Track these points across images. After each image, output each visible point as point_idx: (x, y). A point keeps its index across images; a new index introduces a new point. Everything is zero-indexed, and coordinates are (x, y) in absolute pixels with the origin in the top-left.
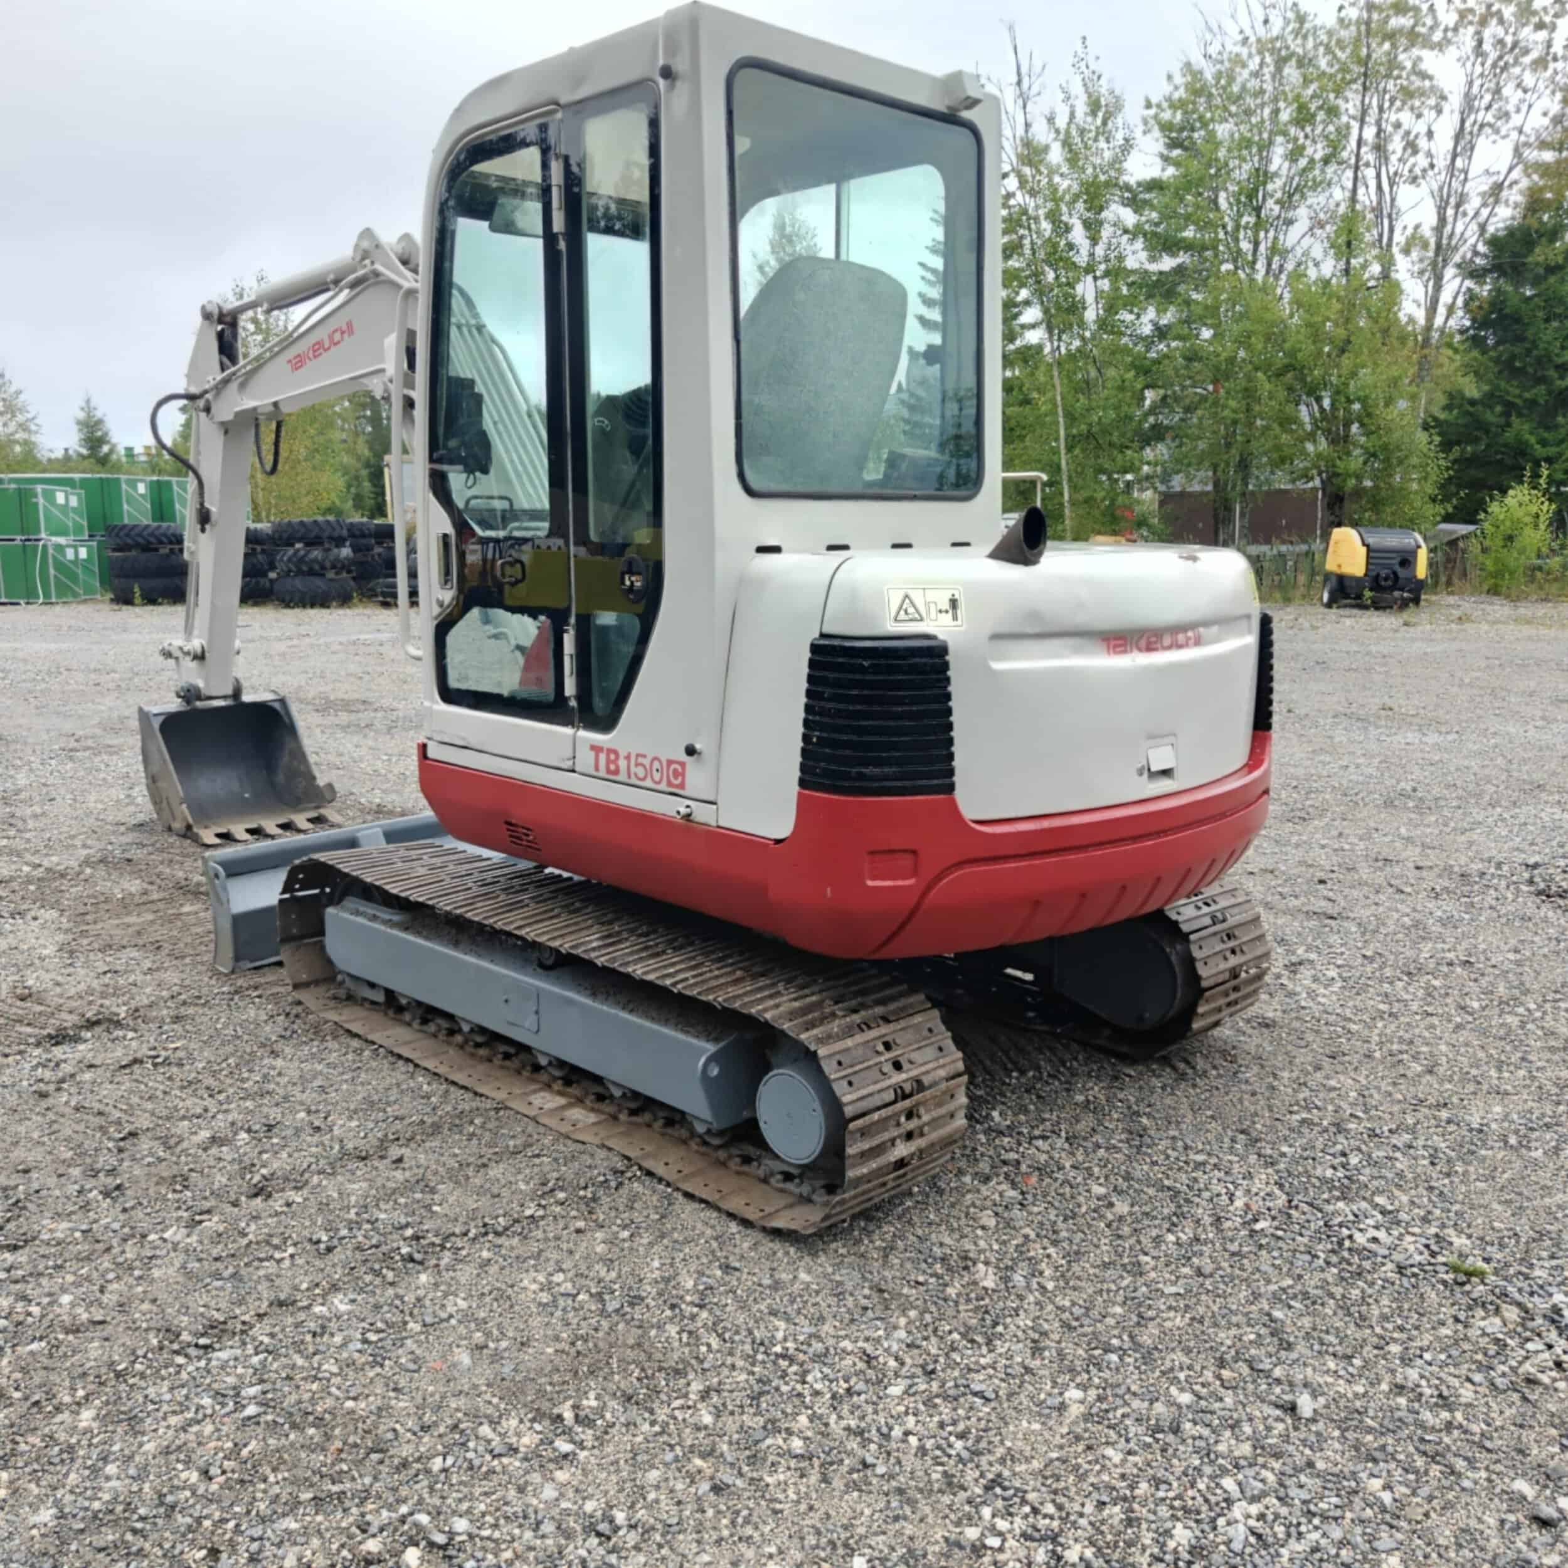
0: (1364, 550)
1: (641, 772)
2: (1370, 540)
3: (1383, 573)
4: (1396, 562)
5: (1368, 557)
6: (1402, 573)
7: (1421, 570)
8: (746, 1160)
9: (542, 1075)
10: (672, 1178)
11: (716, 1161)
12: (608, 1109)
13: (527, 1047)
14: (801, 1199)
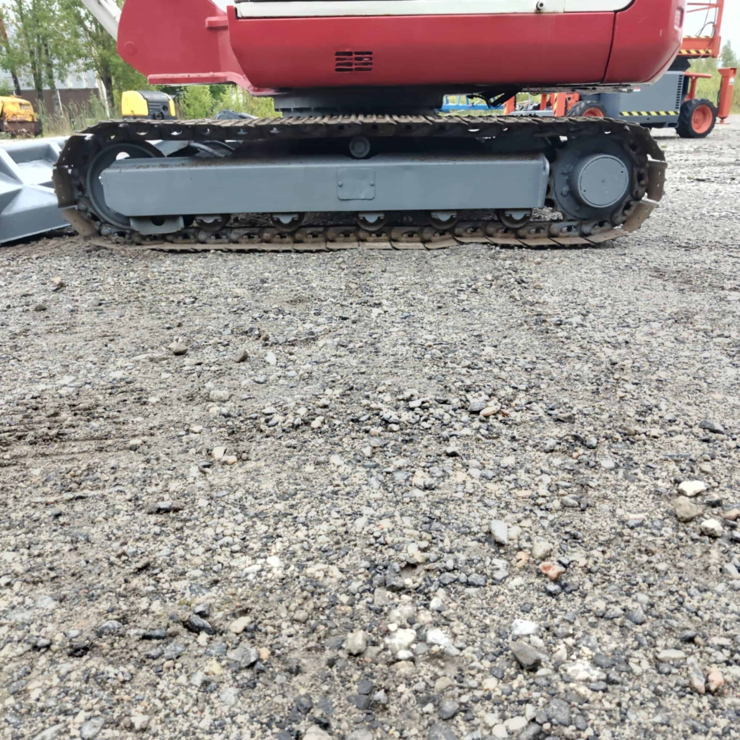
0: (145, 102)
2: (148, 97)
3: (156, 114)
4: (161, 107)
5: (149, 106)
6: (165, 113)
8: (538, 231)
9: (352, 237)
10: (520, 244)
11: (518, 237)
12: (418, 239)
13: (356, 214)
14: (583, 235)
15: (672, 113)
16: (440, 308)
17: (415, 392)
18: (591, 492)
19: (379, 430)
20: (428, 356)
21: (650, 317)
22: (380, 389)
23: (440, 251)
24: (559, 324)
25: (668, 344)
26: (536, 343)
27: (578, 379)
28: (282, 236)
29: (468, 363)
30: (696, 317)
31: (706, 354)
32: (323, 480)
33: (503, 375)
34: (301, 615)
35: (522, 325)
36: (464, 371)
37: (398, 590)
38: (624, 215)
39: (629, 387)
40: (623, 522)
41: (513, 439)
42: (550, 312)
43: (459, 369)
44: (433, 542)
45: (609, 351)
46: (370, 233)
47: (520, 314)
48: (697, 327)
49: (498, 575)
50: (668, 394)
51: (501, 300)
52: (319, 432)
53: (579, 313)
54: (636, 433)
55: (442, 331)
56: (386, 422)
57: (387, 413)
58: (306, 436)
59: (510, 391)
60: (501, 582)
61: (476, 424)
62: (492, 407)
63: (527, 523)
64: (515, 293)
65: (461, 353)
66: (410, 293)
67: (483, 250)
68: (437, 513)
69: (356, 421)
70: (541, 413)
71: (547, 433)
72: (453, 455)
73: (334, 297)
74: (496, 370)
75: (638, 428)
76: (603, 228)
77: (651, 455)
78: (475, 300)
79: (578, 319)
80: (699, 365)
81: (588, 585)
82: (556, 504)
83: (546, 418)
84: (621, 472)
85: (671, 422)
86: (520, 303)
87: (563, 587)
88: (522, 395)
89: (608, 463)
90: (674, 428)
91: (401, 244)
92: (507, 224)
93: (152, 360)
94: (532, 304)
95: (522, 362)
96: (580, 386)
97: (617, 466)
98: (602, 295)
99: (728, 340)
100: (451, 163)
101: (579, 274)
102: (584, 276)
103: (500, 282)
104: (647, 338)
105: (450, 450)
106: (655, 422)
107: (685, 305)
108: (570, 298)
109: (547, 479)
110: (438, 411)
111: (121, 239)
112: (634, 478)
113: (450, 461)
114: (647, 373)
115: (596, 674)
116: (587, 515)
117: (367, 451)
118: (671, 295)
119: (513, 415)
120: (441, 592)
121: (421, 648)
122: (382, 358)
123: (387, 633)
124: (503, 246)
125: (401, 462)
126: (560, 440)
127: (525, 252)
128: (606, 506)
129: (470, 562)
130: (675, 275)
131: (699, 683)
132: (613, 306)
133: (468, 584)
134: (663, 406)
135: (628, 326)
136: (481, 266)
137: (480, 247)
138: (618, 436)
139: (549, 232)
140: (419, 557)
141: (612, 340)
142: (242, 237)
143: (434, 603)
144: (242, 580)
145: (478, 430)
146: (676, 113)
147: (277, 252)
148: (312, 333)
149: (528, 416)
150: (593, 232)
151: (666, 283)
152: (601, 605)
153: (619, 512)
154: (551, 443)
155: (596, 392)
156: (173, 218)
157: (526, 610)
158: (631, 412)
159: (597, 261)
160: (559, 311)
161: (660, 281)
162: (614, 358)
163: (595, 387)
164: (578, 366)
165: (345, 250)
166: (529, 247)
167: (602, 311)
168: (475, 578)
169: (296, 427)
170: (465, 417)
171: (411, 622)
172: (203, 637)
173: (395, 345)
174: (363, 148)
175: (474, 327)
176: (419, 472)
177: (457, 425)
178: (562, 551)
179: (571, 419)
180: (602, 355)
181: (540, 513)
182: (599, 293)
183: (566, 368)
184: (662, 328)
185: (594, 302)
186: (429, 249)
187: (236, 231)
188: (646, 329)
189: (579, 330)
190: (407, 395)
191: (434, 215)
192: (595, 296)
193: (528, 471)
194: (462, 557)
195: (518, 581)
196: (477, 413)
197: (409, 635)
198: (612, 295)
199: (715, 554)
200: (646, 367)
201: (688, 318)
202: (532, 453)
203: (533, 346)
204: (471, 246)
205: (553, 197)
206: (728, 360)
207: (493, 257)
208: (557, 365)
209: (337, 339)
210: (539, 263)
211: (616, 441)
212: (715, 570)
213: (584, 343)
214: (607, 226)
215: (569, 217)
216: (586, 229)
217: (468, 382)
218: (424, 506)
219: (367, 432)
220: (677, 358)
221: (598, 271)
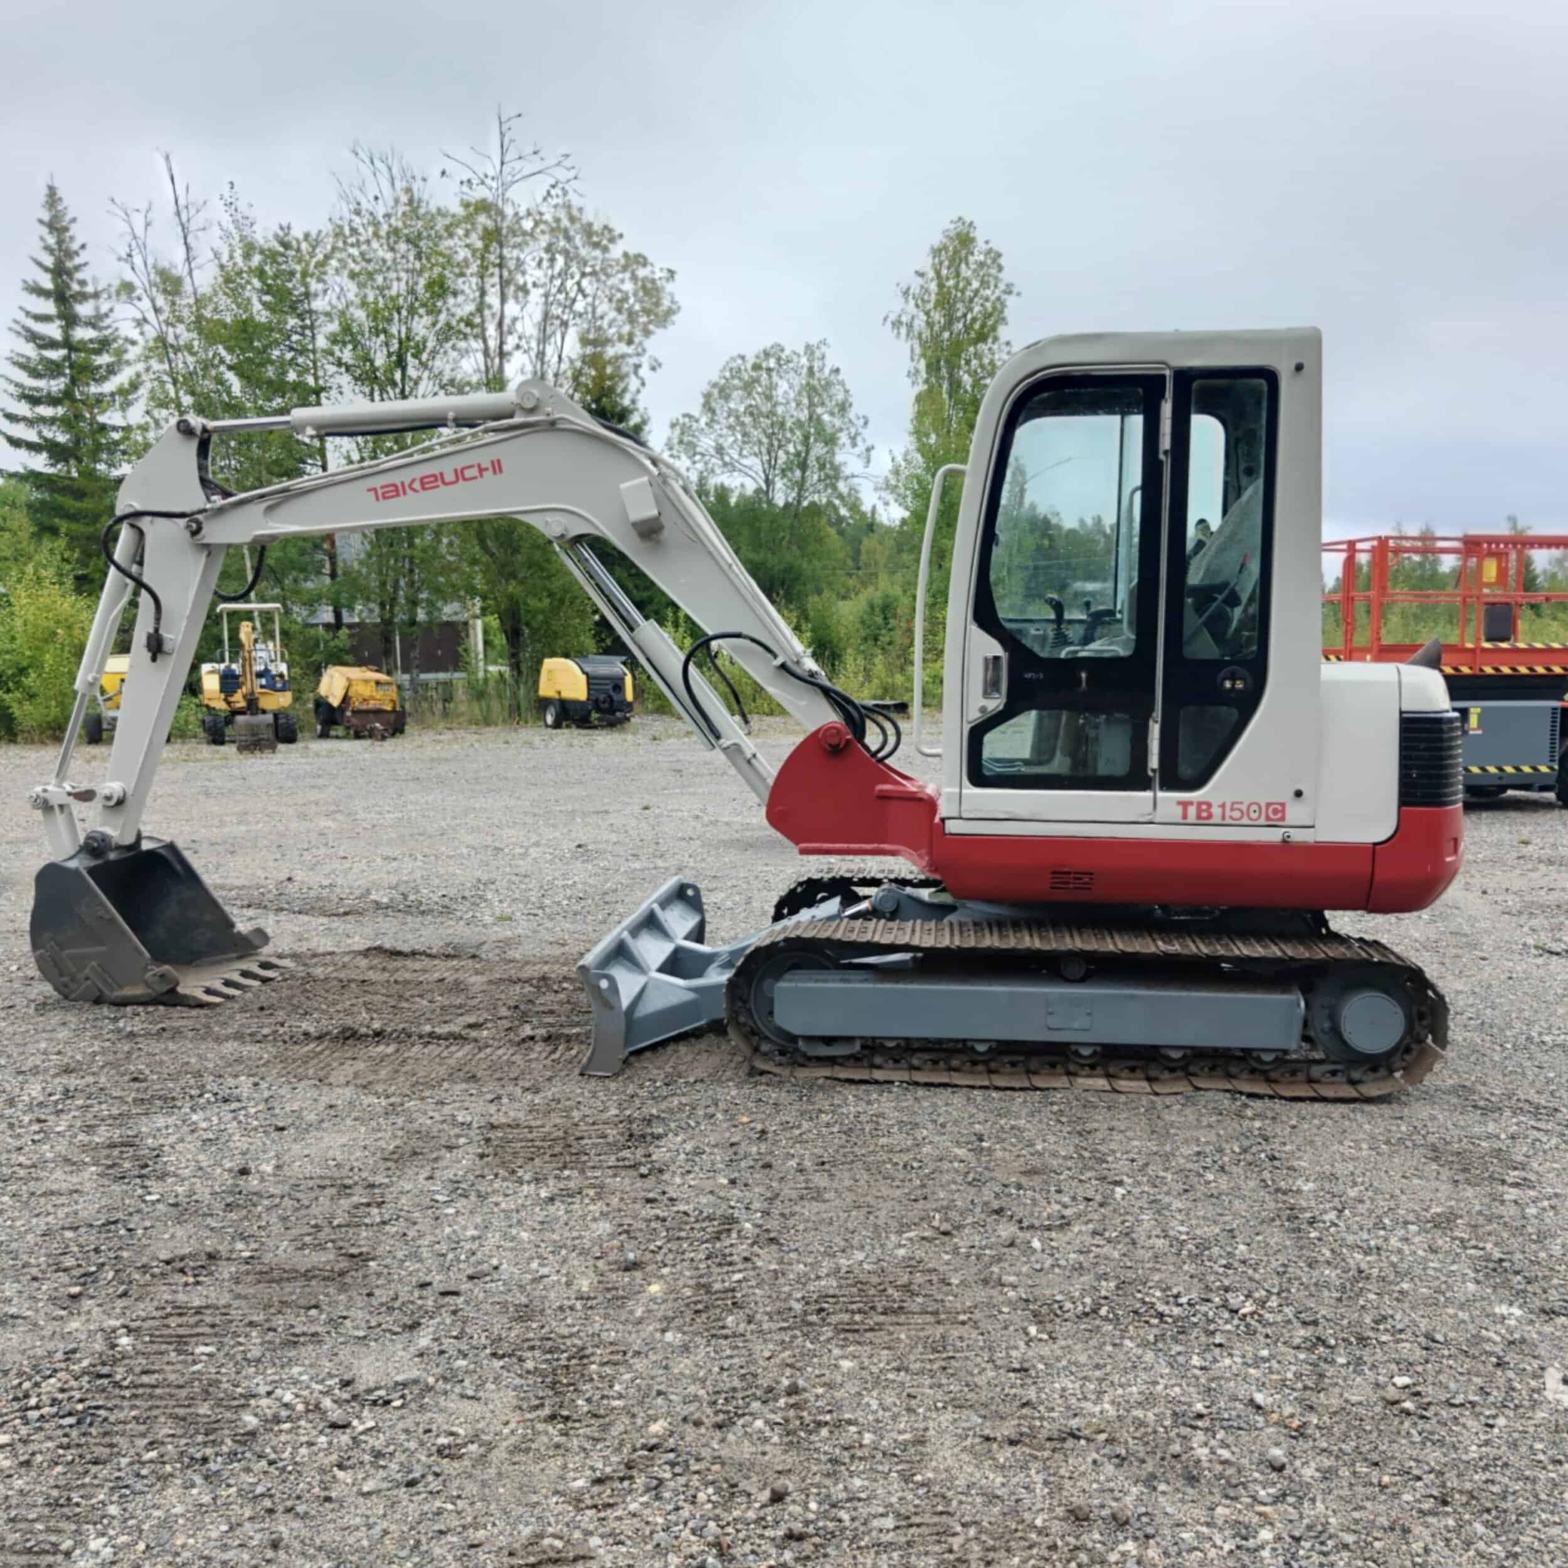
0: (583, 678)
1: (1237, 814)
2: (588, 669)
3: (602, 697)
4: (610, 687)
5: (589, 684)
6: (616, 697)
7: (629, 696)
8: (1293, 1073)
9: (1059, 1069)
10: (1271, 1093)
11: (1269, 1081)
12: (1142, 1076)
13: (1067, 1045)
14: (1353, 1083)
15: (1544, 769)
16: (1186, 1191)
17: (1181, 1289)
18: (1327, 1381)
19: (1155, 1321)
20: (1184, 1252)
21: (1411, 1217)
22: (1150, 1284)
23: (1172, 1099)
24: (1312, 1222)
25: (1421, 1253)
26: (1288, 1243)
27: (1327, 1285)
28: (974, 1063)
29: (1224, 1262)
30: (1459, 1221)
31: (1454, 1267)
32: (1121, 1357)
33: (1257, 1277)
34: (1138, 1435)
35: (1273, 1220)
36: (1221, 1270)
37: (1194, 1428)
38: (1403, 1060)
39: (1372, 1296)
40: (1347, 1401)
41: (1267, 1336)
42: (1304, 1204)
43: (1216, 1267)
44: (1213, 1403)
45: (1359, 1257)
46: (1083, 1066)
47: (1272, 1205)
48: (1457, 1234)
49: (1259, 1425)
50: (1406, 1305)
51: (1252, 1184)
52: (1106, 1319)
53: (1335, 1208)
54: (1369, 1338)
55: (1194, 1222)
56: (1161, 1316)
57: (1161, 1307)
58: (1097, 1322)
59: (1264, 1293)
60: (1261, 1429)
61: (1236, 1322)
62: (1248, 1308)
63: (1277, 1397)
64: (1266, 1175)
65: (1216, 1250)
66: (1150, 1167)
67: (1225, 1101)
68: (1213, 1385)
69: (1136, 1312)
70: (1291, 1316)
71: (1294, 1333)
72: (1220, 1345)
73: (1069, 1169)
74: (1250, 1272)
75: (1371, 1334)
76: (1378, 1075)
77: (1378, 1357)
78: (1224, 1183)
79: (1332, 1216)
80: (1443, 1279)
81: (1318, 1435)
82: (1299, 1385)
83: (1294, 1320)
84: (1351, 1368)
85: (1401, 1331)
86: (1272, 1190)
87: (1302, 1435)
88: (1274, 1298)
89: (1341, 1360)
90: (1403, 1336)
91: (1122, 1083)
92: (1254, 1064)
93: (923, 1238)
94: (1285, 1193)
95: (1274, 1264)
96: (1326, 1293)
97: (1349, 1363)
98: (1363, 1184)
99: (1481, 1253)
100: (1184, 994)
101: (1341, 1149)
102: (1346, 1152)
103: (1249, 1157)
104: (1399, 1245)
105: (1217, 1341)
106: (1386, 1330)
107: (1453, 1203)
108: (1327, 1186)
109: (1293, 1368)
110: (1203, 1308)
111: (784, 1059)
112: (1361, 1373)
113: (1217, 1351)
114: (1391, 1283)
115: (1317, 1474)
116: (1322, 1395)
117: (1151, 1338)
118: (1443, 1187)
119: (1267, 1316)
120: (1222, 1432)
121: (1214, 1457)
122: (1142, 1252)
123: (1192, 1448)
124: (1251, 1096)
125: (1179, 1348)
126: (1306, 1339)
127: (1278, 1105)
128: (1337, 1390)
129: (1239, 1416)
130: (1454, 1158)
131: (1375, 1481)
132: (1372, 1200)
133: (1240, 1428)
134: (1398, 1317)
135: (1384, 1228)
136: (1224, 1129)
137: (1221, 1095)
138: (1353, 1339)
139: (1308, 1075)
140: (1205, 1411)
141: (1364, 1245)
142: (925, 1062)
143: (1218, 1436)
144: (1093, 1415)
145: (1238, 1327)
146: (1551, 768)
147: (973, 1087)
148: (1063, 1217)
149: (1279, 1318)
150: (1365, 1078)
151: (1441, 1170)
152: (1325, 1445)
153: (1346, 1395)
154: (1297, 1341)
155: (1340, 1300)
156: (849, 1039)
157: (1277, 1444)
158: (1368, 1320)
159: (1367, 1127)
160: (1313, 1203)
161: (1434, 1166)
162: (1363, 1266)
163: (1338, 1295)
164: (1327, 1272)
165: (1055, 1089)
166: (1281, 1098)
167: (1360, 1206)
168: (1243, 1425)
169: (1086, 1314)
170: (1226, 1315)
171: (1206, 1444)
172: (1083, 1442)
173: (1150, 1237)
174: (1079, 970)
175: (1227, 1218)
176: (1195, 1357)
177: (1220, 1322)
178: (1302, 1415)
179: (1315, 1323)
180: (1351, 1261)
181: (1287, 1391)
182: (1360, 1180)
183: (1315, 1273)
184: (1419, 1233)
185: (1353, 1193)
186: (1157, 1094)
187: (919, 1055)
188: (1401, 1233)
189: (1332, 1230)
190: (1175, 1291)
191: (1163, 1051)
192: (1355, 1184)
193: (1279, 1362)
194: (1234, 1413)
195: (1271, 1430)
196: (1236, 1312)
197: (1206, 1451)
198: (1375, 1184)
199: (1407, 1424)
200: (1392, 1277)
201: (1448, 1221)
202: (1283, 1348)
203: (1285, 1247)
204: (1210, 1094)
205: (1312, 1033)
206: (1473, 1275)
207: (1240, 1115)
208: (1306, 1269)
209: (1091, 1226)
210: (1294, 1127)
211: (1351, 1344)
212: (1403, 1433)
213: (1335, 1246)
214: (1383, 1072)
215: (1333, 1058)
216: (1356, 1075)
217: (1227, 1283)
218: (1203, 1380)
219: (1147, 1322)
220: (1424, 1269)
221: (1365, 1146)
